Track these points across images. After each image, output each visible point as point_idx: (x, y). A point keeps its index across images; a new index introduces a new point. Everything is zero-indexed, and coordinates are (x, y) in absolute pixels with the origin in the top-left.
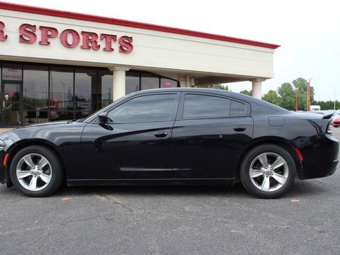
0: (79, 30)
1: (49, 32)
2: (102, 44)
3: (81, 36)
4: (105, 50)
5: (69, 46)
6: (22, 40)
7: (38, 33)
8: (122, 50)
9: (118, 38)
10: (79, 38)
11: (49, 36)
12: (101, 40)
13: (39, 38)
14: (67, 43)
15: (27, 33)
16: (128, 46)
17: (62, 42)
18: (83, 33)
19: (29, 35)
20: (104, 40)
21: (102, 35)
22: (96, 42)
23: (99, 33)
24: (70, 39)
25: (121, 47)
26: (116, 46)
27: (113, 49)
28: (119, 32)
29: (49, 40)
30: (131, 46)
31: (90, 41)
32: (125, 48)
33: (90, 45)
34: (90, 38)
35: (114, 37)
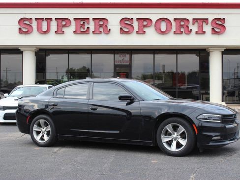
0: (171, 18)
1: (145, 23)
2: (194, 28)
3: (174, 23)
4: (197, 33)
5: (163, 33)
6: (122, 31)
7: (136, 25)
8: (214, 32)
9: (210, 21)
10: (171, 25)
11: (145, 26)
12: (193, 24)
13: (136, 28)
14: (161, 30)
15: (126, 26)
16: (221, 27)
17: (156, 30)
18: (175, 19)
19: (128, 27)
20: (196, 24)
21: (194, 19)
22: (188, 27)
23: (190, 18)
24: (163, 26)
25: (213, 29)
26: (208, 28)
27: (205, 32)
28: (211, 14)
29: (145, 29)
30: (224, 27)
31: (182, 26)
32: (217, 30)
33: (182, 30)
34: (182, 23)
35: (206, 20)
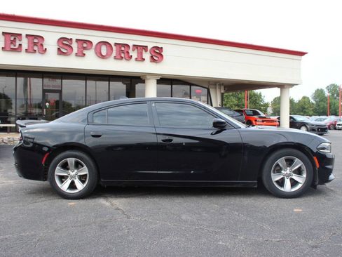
0: (112, 42)
1: (84, 44)
2: (134, 54)
3: (114, 48)
4: (136, 59)
5: (103, 57)
6: (60, 52)
7: (75, 45)
8: (153, 60)
9: (149, 48)
10: (112, 49)
11: (85, 48)
12: (133, 50)
13: (75, 50)
14: (102, 55)
15: (64, 46)
16: (159, 56)
17: (96, 53)
18: (116, 44)
19: (66, 47)
20: (136, 51)
21: (134, 45)
22: (128, 52)
23: (131, 44)
24: (104, 50)
25: (152, 57)
26: (147, 56)
27: (144, 59)
28: (151, 42)
29: (85, 52)
30: (162, 56)
31: (123, 52)
32: (155, 58)
33: (123, 55)
34: (123, 49)
35: (145, 48)
